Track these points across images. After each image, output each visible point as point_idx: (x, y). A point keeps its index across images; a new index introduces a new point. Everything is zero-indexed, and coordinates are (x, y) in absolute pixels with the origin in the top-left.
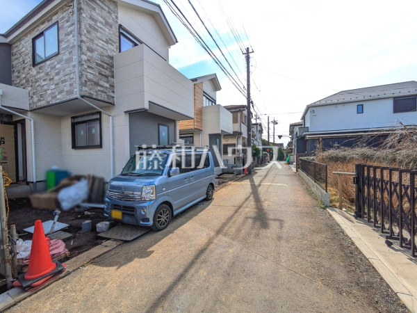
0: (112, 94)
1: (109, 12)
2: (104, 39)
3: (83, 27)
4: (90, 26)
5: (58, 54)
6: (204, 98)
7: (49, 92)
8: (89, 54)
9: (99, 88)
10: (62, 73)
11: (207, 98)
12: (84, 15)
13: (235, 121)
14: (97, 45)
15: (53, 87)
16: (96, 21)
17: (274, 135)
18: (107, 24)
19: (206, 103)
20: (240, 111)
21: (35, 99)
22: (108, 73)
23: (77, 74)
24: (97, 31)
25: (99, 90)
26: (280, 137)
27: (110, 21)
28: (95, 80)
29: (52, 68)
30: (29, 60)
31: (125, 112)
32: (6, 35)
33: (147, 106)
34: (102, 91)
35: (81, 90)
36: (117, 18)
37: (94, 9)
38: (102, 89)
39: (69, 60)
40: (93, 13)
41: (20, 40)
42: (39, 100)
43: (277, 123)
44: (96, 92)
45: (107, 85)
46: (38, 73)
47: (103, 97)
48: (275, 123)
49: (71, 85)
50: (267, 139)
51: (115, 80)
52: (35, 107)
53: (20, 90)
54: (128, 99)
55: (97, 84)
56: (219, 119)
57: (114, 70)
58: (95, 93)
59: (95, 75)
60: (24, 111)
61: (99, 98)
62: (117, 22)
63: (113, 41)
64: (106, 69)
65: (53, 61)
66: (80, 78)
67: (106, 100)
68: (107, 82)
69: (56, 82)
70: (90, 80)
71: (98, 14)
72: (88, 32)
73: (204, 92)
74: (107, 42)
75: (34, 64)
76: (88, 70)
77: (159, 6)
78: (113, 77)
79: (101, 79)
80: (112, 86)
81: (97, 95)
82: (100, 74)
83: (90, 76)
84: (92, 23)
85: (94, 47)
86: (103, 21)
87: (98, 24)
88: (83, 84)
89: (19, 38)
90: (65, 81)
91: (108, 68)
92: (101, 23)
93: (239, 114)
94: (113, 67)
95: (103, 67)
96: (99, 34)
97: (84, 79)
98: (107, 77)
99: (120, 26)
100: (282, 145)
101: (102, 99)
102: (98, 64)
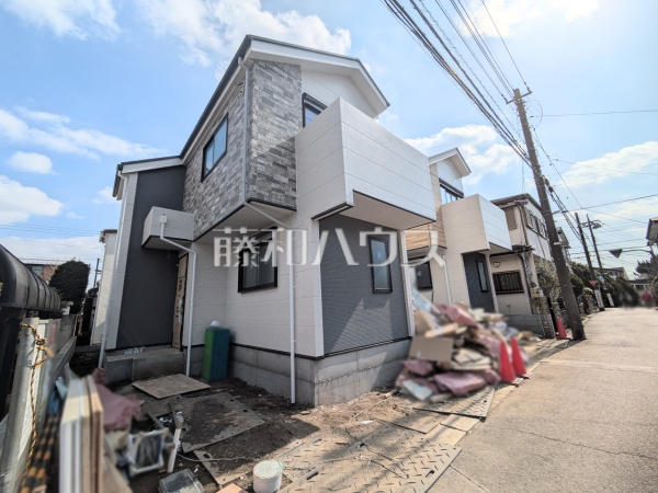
0: (292, 194)
1: (289, 80)
2: (282, 115)
3: (254, 102)
4: (264, 99)
5: (225, 153)
6: (443, 190)
7: (213, 208)
8: (260, 137)
9: (273, 185)
10: (228, 176)
11: (448, 191)
12: (256, 87)
13: (512, 225)
14: (272, 124)
15: (217, 200)
16: (271, 92)
17: (596, 251)
18: (286, 94)
19: (446, 198)
20: (518, 205)
21: (200, 223)
22: (286, 161)
23: (244, 170)
24: (273, 105)
25: (273, 189)
26: (617, 253)
27: (291, 90)
28: (268, 173)
29: (218, 175)
30: (199, 176)
31: (313, 219)
32: (181, 157)
34: (278, 190)
35: (247, 192)
36: (300, 85)
37: (270, 78)
38: (277, 186)
39: (237, 154)
40: (269, 83)
41: (193, 158)
42: (203, 224)
43: (597, 226)
44: (269, 192)
45: (285, 180)
46: (205, 188)
47: (279, 198)
48: (593, 225)
49: (237, 189)
50: (584, 262)
51: (297, 172)
52: (199, 235)
53: (189, 214)
54: (317, 198)
55: (270, 179)
56: (481, 221)
57: (296, 156)
58: (267, 194)
59: (269, 165)
60: (187, 243)
61: (273, 201)
62: (300, 91)
63: (294, 116)
64: (284, 156)
65: (221, 164)
66: (247, 174)
67: (284, 203)
68: (286, 175)
69: (221, 192)
70: (260, 174)
71: (275, 84)
72: (261, 107)
73: (441, 181)
74: (285, 118)
75: (203, 178)
76: (259, 160)
77: (359, 61)
78: (294, 167)
79: (276, 172)
80: (293, 181)
81: (270, 196)
82: (274, 164)
83: (261, 169)
84: (266, 95)
85: (268, 126)
86: (281, 92)
87: (275, 96)
88: (251, 181)
89: (192, 156)
90: (230, 186)
91: (286, 156)
92: (279, 94)
93: (517, 212)
94: (293, 152)
95: (279, 153)
96: (275, 109)
97: (252, 173)
98: (285, 167)
99: (305, 95)
100: (620, 271)
101: (278, 202)
102: (272, 150)
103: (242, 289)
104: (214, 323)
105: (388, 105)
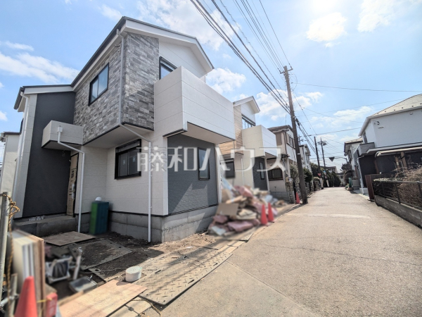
0: (152, 120)
1: (151, 47)
2: (146, 70)
3: (128, 61)
4: (134, 59)
5: (107, 90)
6: (243, 121)
7: (98, 125)
8: (131, 83)
9: (139, 114)
10: (109, 105)
11: (246, 121)
12: (129, 51)
13: (279, 143)
14: (139, 75)
15: (101, 120)
16: (139, 55)
17: (324, 158)
18: (149, 56)
19: (245, 125)
20: (283, 131)
21: (88, 134)
22: (148, 100)
23: (120, 103)
24: (140, 63)
25: (139, 117)
26: (332, 159)
27: (152, 54)
28: (136, 107)
29: (102, 103)
30: (86, 101)
31: (164, 136)
32: (72, 85)
33: (185, 128)
34: (142, 118)
35: (122, 118)
36: (158, 51)
37: (138, 45)
38: (142, 115)
39: (116, 92)
40: (137, 49)
41: (81, 88)
42: (90, 134)
43: (325, 144)
44: (137, 118)
45: (147, 111)
46: (92, 110)
47: (143, 123)
48: (323, 144)
49: (115, 114)
50: (316, 163)
51: (155, 107)
52: (87, 141)
53: (79, 127)
54: (167, 124)
55: (138, 111)
56: (262, 140)
57: (155, 97)
58: (135, 120)
59: (136, 102)
60: (78, 146)
61: (139, 124)
62: (158, 55)
63: (153, 71)
64: (147, 96)
65: (103, 97)
66: (122, 106)
67: (146, 126)
68: (147, 108)
69: (103, 115)
70: (131, 107)
71: (142, 49)
72: (132, 64)
73: (243, 115)
74: (148, 72)
75: (90, 104)
76: (130, 98)
77: (195, 39)
78: (153, 103)
79: (141, 106)
80: (152, 112)
81: (137, 121)
82: (140, 101)
83: (131, 104)
84: (136, 57)
85: (136, 77)
86: (146, 55)
87: (141, 58)
88: (124, 111)
89: (81, 86)
90: (110, 112)
91: (148, 96)
92: (144, 56)
93: (282, 135)
94: (153, 94)
95: (144, 95)
96: (141, 66)
97: (125, 106)
98: (147, 103)
99: (161, 58)
100: (334, 168)
101: (142, 125)
102: (139, 92)
103: (117, 177)
104: (98, 199)
105: (213, 68)
